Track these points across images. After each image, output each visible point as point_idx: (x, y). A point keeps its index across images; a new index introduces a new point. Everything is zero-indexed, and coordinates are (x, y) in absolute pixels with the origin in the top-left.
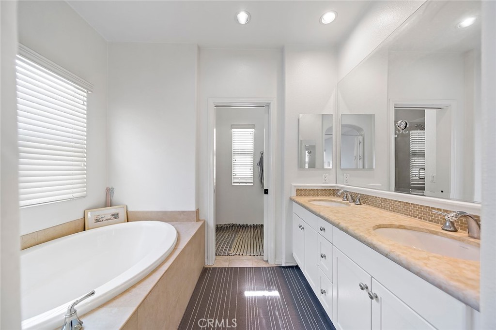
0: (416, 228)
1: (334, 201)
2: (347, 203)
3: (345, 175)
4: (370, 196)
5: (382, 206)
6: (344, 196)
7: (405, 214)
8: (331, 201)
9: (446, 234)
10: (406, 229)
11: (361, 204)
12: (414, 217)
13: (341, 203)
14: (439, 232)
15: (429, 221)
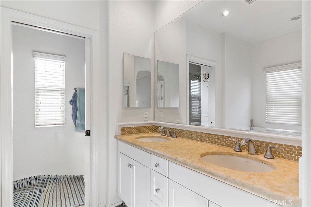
0: (221, 152)
1: (155, 137)
2: (166, 137)
3: (160, 113)
4: (184, 130)
5: (192, 138)
6: (162, 132)
7: (208, 142)
8: (153, 137)
9: (238, 154)
10: (216, 154)
11: (177, 138)
12: (215, 144)
13: (161, 137)
14: (234, 153)
15: (224, 145)
